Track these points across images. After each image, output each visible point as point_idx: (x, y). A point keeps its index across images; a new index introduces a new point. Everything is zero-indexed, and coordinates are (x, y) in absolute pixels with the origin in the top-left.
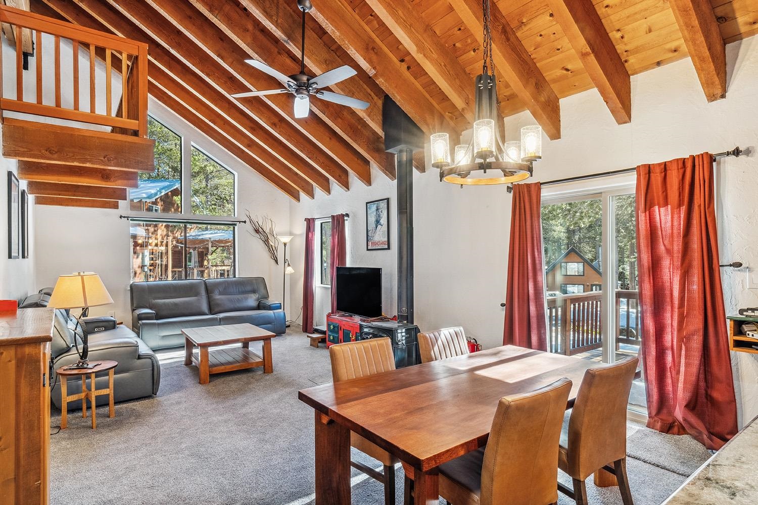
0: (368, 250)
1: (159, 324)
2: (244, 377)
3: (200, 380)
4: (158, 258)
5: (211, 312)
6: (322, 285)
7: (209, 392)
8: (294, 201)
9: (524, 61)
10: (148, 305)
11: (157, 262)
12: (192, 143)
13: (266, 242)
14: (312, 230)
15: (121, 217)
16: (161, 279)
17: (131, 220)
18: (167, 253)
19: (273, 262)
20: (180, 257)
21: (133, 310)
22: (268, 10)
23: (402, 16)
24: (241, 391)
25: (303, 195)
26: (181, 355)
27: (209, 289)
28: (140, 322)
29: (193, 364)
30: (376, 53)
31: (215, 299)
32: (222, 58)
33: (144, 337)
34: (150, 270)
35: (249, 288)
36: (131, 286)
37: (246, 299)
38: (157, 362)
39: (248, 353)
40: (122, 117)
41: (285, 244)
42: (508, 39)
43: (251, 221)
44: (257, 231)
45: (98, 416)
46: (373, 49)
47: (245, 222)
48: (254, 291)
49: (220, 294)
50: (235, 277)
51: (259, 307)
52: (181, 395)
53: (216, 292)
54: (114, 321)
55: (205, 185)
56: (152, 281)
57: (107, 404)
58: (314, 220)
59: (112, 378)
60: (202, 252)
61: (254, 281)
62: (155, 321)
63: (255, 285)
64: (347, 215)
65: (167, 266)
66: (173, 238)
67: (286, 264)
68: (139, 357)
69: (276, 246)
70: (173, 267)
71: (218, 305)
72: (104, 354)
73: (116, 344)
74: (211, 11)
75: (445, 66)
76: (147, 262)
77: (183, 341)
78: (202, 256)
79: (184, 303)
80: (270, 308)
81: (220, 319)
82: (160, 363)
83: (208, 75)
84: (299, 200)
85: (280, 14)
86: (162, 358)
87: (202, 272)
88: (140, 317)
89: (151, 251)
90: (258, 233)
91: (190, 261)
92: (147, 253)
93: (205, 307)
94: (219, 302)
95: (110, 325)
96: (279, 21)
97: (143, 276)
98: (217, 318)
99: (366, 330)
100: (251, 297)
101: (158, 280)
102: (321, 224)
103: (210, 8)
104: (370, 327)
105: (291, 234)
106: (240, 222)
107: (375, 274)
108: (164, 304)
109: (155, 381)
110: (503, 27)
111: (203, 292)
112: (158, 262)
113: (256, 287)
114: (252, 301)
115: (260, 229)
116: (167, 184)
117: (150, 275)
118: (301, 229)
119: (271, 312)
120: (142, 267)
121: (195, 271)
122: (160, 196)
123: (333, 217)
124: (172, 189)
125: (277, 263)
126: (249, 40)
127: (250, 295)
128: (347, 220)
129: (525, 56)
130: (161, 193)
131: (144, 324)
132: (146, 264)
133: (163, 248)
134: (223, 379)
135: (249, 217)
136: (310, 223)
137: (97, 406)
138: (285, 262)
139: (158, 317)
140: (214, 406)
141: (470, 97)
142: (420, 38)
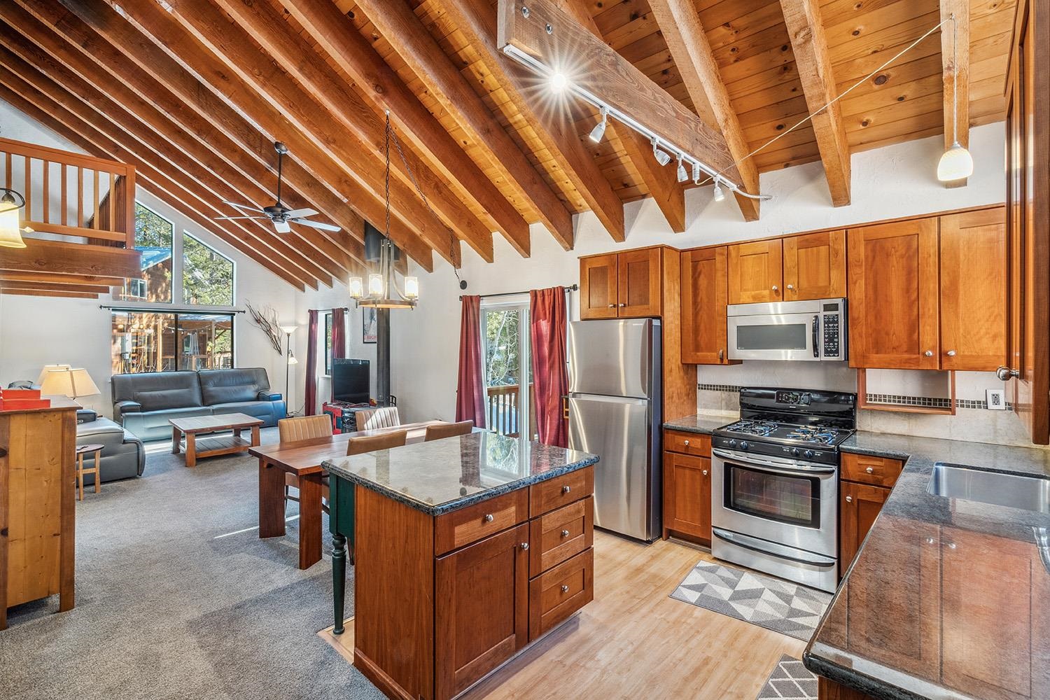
0: (364, 343)
1: (144, 416)
2: (231, 460)
3: (186, 463)
4: (144, 343)
5: (204, 402)
6: (327, 376)
7: (194, 472)
8: (299, 291)
9: (456, 207)
10: (132, 398)
11: (143, 347)
12: (185, 231)
13: (268, 332)
14: (314, 321)
15: (101, 307)
16: (147, 370)
17: (113, 310)
18: (155, 337)
19: (276, 352)
20: (174, 343)
21: (115, 403)
22: (252, 143)
23: (360, 166)
24: (225, 470)
25: (307, 287)
26: (169, 446)
27: (202, 380)
28: (123, 414)
29: (181, 452)
30: (349, 185)
31: (209, 391)
32: (212, 168)
33: (127, 426)
34: (133, 358)
35: (247, 379)
36: (112, 379)
37: (244, 390)
38: (144, 452)
39: (239, 441)
40: (109, 230)
41: (289, 335)
42: (440, 193)
43: (251, 310)
44: (258, 321)
45: (85, 492)
46: (346, 181)
47: (244, 312)
48: (253, 383)
49: (215, 385)
50: (232, 367)
51: (258, 399)
52: (166, 475)
53: (211, 383)
54: (95, 414)
55: (208, 256)
56: (134, 373)
57: (94, 484)
58: (317, 311)
59: (98, 460)
60: (205, 336)
61: (254, 373)
62: (140, 413)
63: (255, 376)
64: (346, 309)
65: (155, 354)
66: (165, 319)
67: (290, 355)
68: (124, 442)
69: (280, 336)
70: (164, 354)
71: (212, 397)
72: (88, 439)
73: (101, 430)
74: (199, 135)
75: (401, 202)
76: (129, 348)
77: (170, 432)
78: (203, 340)
79: (173, 395)
80: (269, 399)
81: (213, 410)
82: (146, 453)
83: (198, 178)
84: (304, 291)
85: (264, 146)
86: (149, 449)
87: (204, 361)
88: (123, 410)
89: (135, 334)
90: (259, 323)
91: (188, 346)
92: (129, 336)
93: (197, 399)
94: (213, 393)
95: (91, 418)
96: (263, 152)
97: (121, 365)
98: (209, 410)
99: (346, 415)
100: (250, 388)
101: (143, 371)
102: (326, 315)
103: (199, 133)
104: (349, 412)
105: (296, 324)
106: (239, 312)
107: (366, 366)
108: (151, 396)
109: (140, 463)
110: (436, 184)
111: (195, 384)
112: (145, 347)
113: (255, 378)
114: (250, 392)
115: (262, 319)
116: (156, 253)
117: (133, 364)
118: (305, 320)
119: (271, 402)
120: (122, 356)
121: (194, 359)
122: (146, 268)
123: (333, 310)
124: (163, 260)
125: (281, 354)
126: (238, 159)
127: (249, 386)
128: (347, 313)
129: (456, 203)
130: (147, 264)
131: (128, 416)
132: (127, 351)
133: (151, 331)
134: (209, 463)
135: (249, 307)
136: (313, 315)
137: (84, 486)
138: (288, 353)
139: (143, 409)
140: (198, 481)
141: (426, 226)
142: (378, 183)
